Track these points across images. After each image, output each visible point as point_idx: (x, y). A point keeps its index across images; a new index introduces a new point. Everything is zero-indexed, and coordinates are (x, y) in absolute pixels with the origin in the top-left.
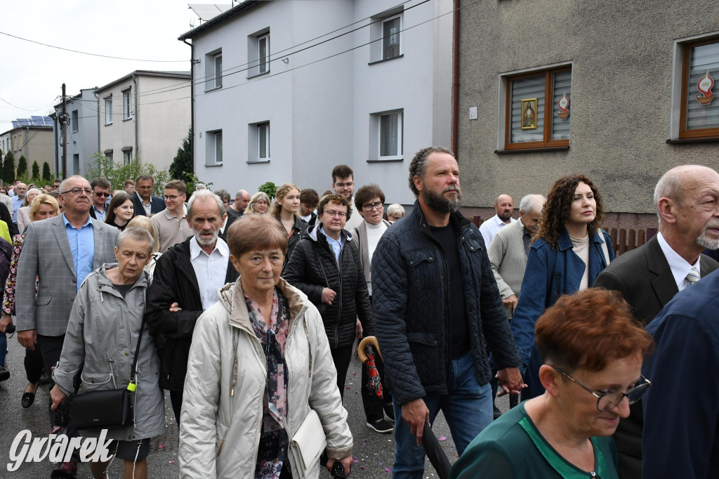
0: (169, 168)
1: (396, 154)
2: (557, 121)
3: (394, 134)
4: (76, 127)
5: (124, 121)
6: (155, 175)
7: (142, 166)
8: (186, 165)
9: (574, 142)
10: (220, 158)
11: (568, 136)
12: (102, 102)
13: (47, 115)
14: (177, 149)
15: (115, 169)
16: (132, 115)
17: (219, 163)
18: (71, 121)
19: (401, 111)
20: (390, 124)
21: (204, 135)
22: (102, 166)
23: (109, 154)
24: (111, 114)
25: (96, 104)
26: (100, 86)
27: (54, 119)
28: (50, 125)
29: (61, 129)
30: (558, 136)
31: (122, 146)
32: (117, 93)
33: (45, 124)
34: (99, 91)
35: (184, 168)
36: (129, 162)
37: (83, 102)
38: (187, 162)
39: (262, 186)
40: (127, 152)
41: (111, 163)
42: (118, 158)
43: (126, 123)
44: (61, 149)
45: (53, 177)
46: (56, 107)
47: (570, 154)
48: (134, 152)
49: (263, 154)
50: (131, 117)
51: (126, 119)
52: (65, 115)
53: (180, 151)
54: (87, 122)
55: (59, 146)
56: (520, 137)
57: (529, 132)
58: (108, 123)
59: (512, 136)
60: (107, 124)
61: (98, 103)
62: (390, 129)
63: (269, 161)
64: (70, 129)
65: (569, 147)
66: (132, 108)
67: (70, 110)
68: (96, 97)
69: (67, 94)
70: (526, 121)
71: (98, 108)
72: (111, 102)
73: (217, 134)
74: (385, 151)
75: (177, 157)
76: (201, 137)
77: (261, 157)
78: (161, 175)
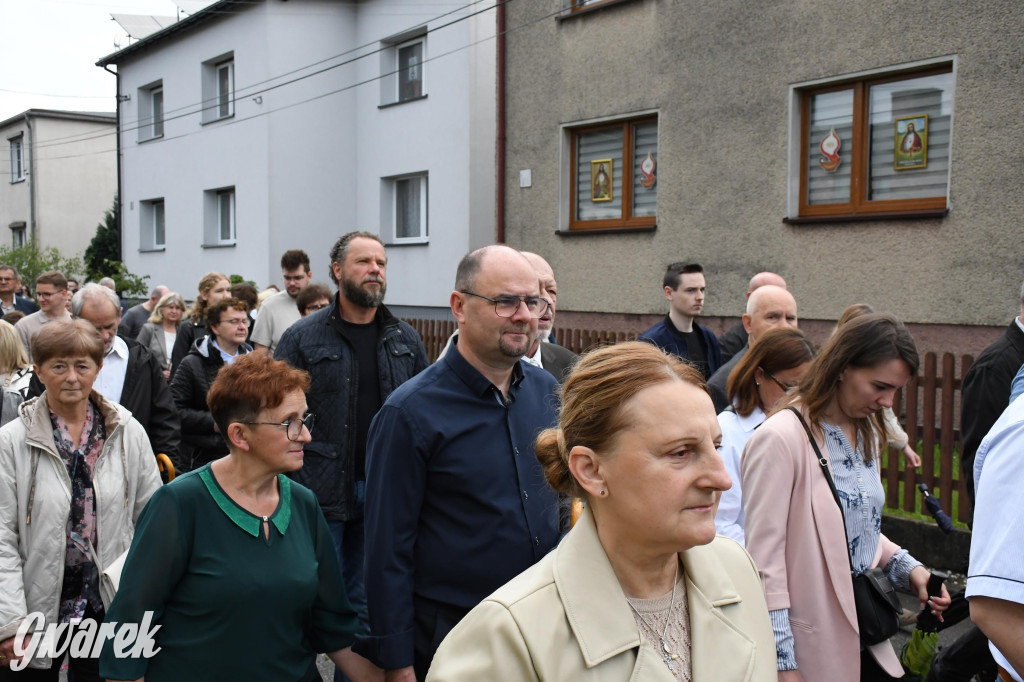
0: (83, 254)
1: (418, 234)
2: (639, 190)
3: (415, 207)
5: (13, 184)
6: (62, 263)
7: (41, 251)
8: (110, 249)
9: (662, 220)
10: (161, 239)
11: (656, 210)
14: (96, 226)
16: (26, 175)
17: (161, 247)
19: (425, 174)
20: (410, 193)
21: (137, 206)
30: (641, 212)
31: (10, 222)
35: (107, 254)
36: (21, 245)
38: (111, 244)
40: (19, 229)
42: (5, 239)
43: (17, 186)
47: (658, 236)
48: (28, 230)
49: (225, 234)
50: (23, 177)
51: (15, 181)
53: (101, 230)
56: (590, 213)
57: (602, 205)
59: (579, 210)
62: (410, 199)
63: (235, 245)
65: (656, 227)
66: (25, 165)
70: (597, 190)
73: (156, 205)
74: (403, 231)
75: (96, 238)
76: (132, 208)
77: (223, 238)
78: (71, 264)
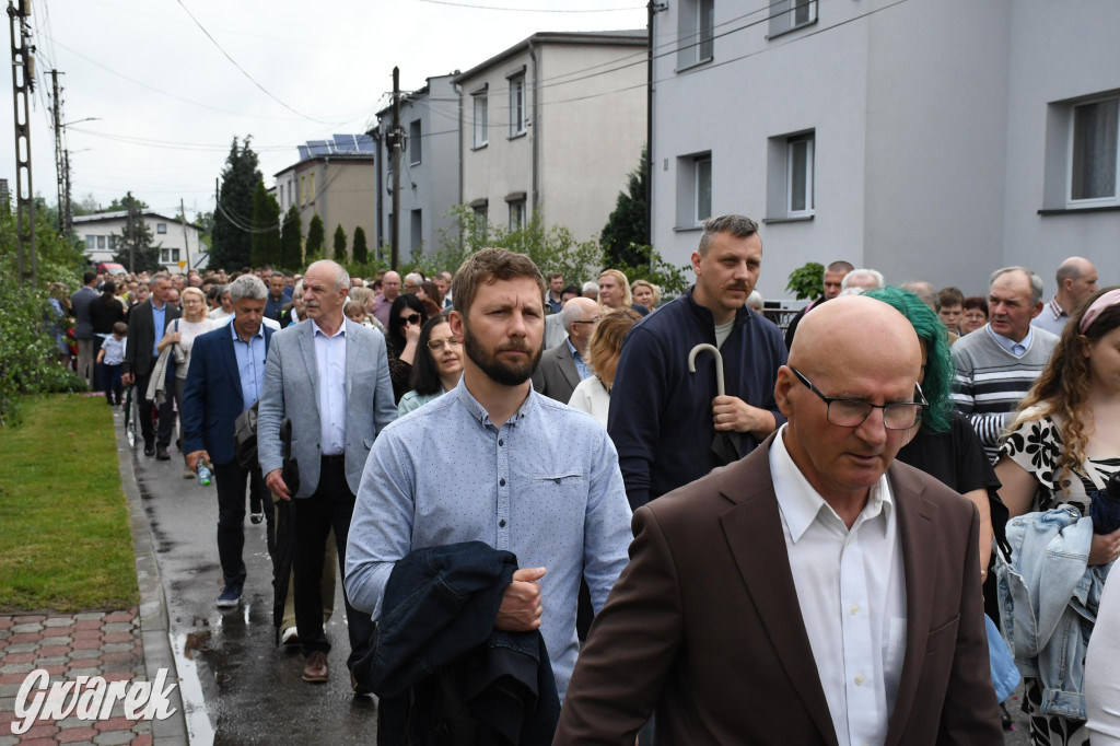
0: (599, 236)
1: (1110, 193)
4: (417, 155)
5: (511, 139)
6: (573, 249)
7: (546, 232)
8: (635, 228)
10: (705, 211)
12: (469, 101)
13: (363, 133)
14: (616, 195)
15: (493, 238)
16: (526, 127)
18: (409, 141)
20: (1098, 125)
21: (673, 164)
22: (467, 233)
23: (481, 207)
24: (485, 125)
25: (456, 106)
26: (464, 69)
27: (375, 139)
28: (368, 152)
29: (390, 159)
31: (506, 193)
32: (498, 82)
33: (358, 150)
34: (461, 79)
35: (630, 235)
36: (519, 225)
37: (431, 104)
38: (636, 221)
39: (798, 272)
40: (516, 202)
41: (485, 228)
42: (499, 216)
43: (516, 142)
44: (388, 201)
45: (372, 256)
46: (379, 115)
48: (529, 203)
49: (798, 203)
50: (524, 130)
51: (514, 135)
52: (398, 131)
53: (623, 200)
54: (438, 144)
55: (385, 193)
58: (480, 143)
60: (478, 146)
61: (461, 104)
62: (1098, 136)
63: (812, 217)
64: (405, 158)
66: (527, 112)
67: (406, 120)
68: (457, 92)
69: (401, 88)
71: (461, 115)
72: (485, 101)
73: (699, 163)
74: (1084, 188)
75: (616, 213)
76: (666, 169)
77: (794, 208)
78: (584, 249)
